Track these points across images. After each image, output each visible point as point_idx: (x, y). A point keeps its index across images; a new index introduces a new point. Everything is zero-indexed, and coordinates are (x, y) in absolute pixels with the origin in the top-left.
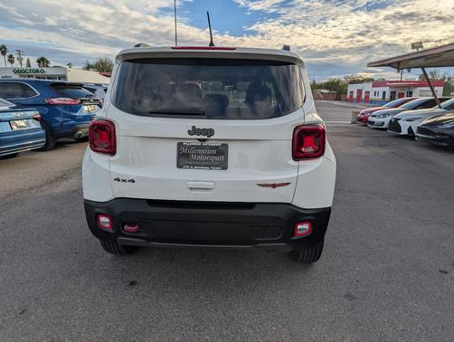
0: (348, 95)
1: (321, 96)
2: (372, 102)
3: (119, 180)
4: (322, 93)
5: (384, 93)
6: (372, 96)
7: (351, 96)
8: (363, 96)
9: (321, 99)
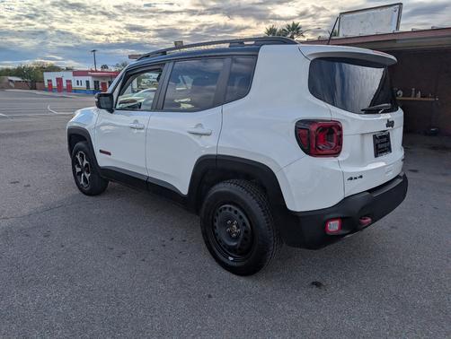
0: (46, 84)
1: (11, 84)
2: (75, 91)
3: (351, 179)
4: (11, 81)
5: (88, 82)
6: (74, 85)
7: (50, 85)
8: (65, 85)
9: (11, 88)
